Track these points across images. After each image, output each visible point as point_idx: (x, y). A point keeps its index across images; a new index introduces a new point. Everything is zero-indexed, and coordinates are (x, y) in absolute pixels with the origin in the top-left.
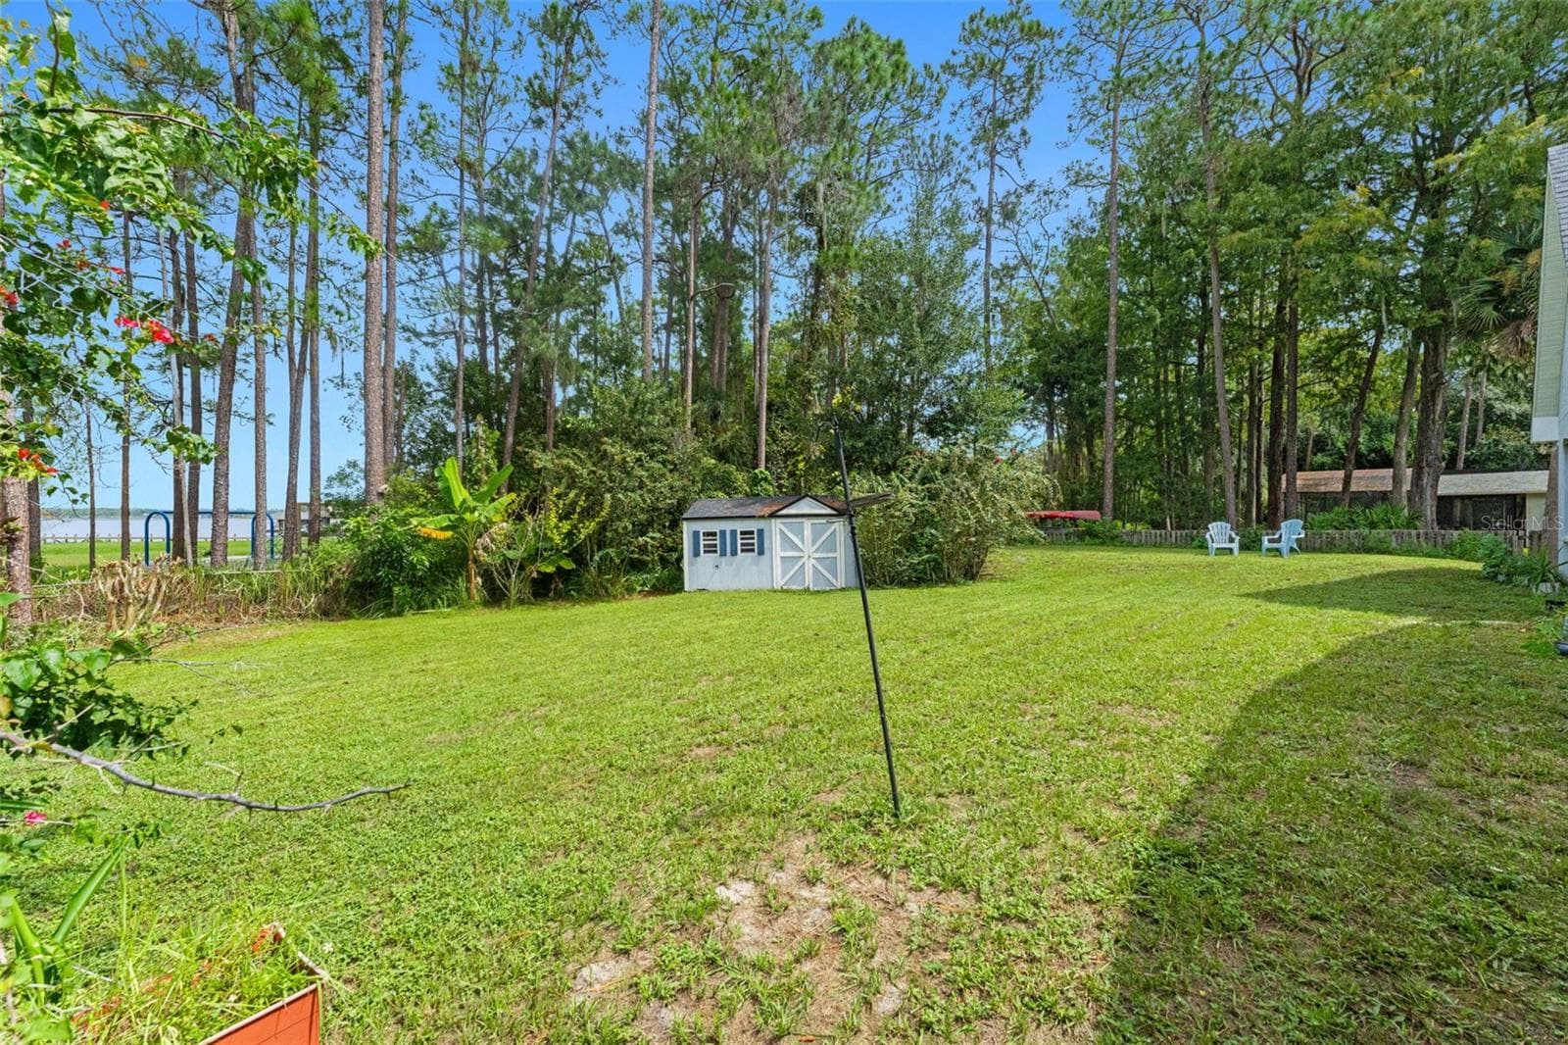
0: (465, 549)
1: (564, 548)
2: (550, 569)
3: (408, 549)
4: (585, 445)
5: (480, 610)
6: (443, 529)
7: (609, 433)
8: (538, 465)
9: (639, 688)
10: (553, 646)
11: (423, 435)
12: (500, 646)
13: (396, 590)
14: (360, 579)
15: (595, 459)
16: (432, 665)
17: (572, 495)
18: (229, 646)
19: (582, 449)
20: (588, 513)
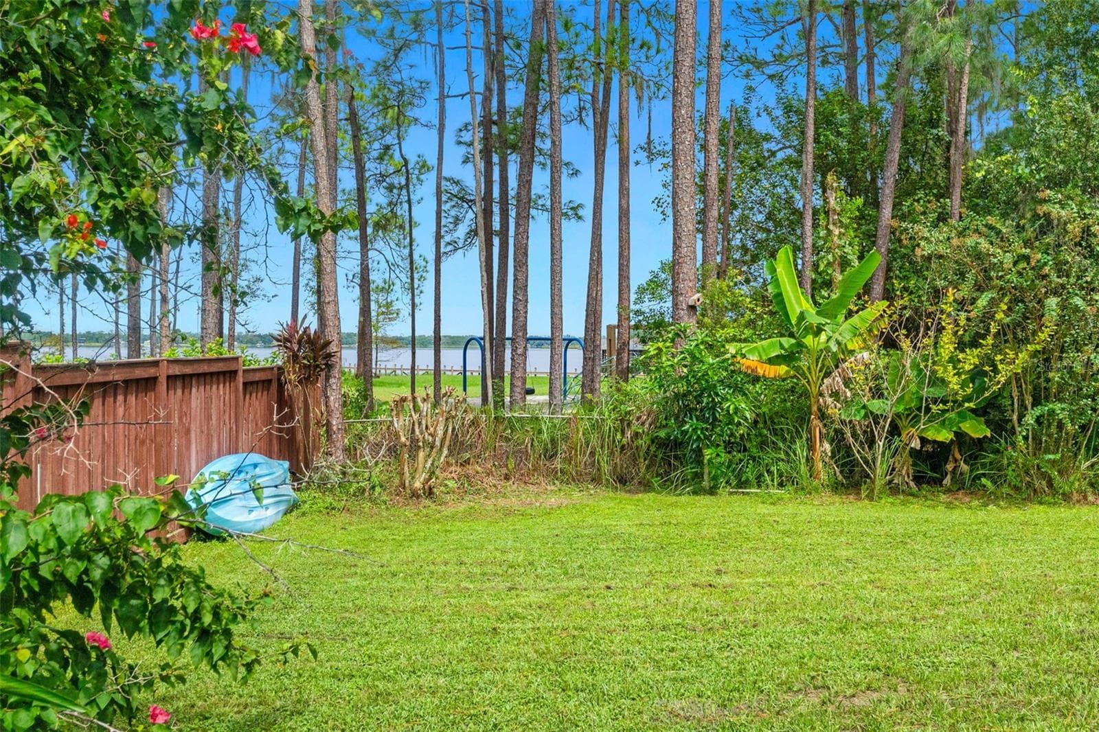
0: (806, 394)
1: (968, 399)
2: (945, 436)
3: (722, 391)
4: (1010, 208)
5: (827, 496)
6: (771, 361)
7: (1056, 182)
8: (925, 249)
9: (1070, 694)
10: (923, 575)
11: (761, 217)
12: (836, 562)
13: (708, 453)
14: (662, 434)
15: (1030, 233)
16: (726, 579)
17: (982, 302)
18: (508, 513)
19: (1004, 216)
20: (1014, 335)
